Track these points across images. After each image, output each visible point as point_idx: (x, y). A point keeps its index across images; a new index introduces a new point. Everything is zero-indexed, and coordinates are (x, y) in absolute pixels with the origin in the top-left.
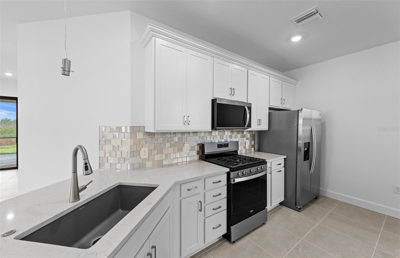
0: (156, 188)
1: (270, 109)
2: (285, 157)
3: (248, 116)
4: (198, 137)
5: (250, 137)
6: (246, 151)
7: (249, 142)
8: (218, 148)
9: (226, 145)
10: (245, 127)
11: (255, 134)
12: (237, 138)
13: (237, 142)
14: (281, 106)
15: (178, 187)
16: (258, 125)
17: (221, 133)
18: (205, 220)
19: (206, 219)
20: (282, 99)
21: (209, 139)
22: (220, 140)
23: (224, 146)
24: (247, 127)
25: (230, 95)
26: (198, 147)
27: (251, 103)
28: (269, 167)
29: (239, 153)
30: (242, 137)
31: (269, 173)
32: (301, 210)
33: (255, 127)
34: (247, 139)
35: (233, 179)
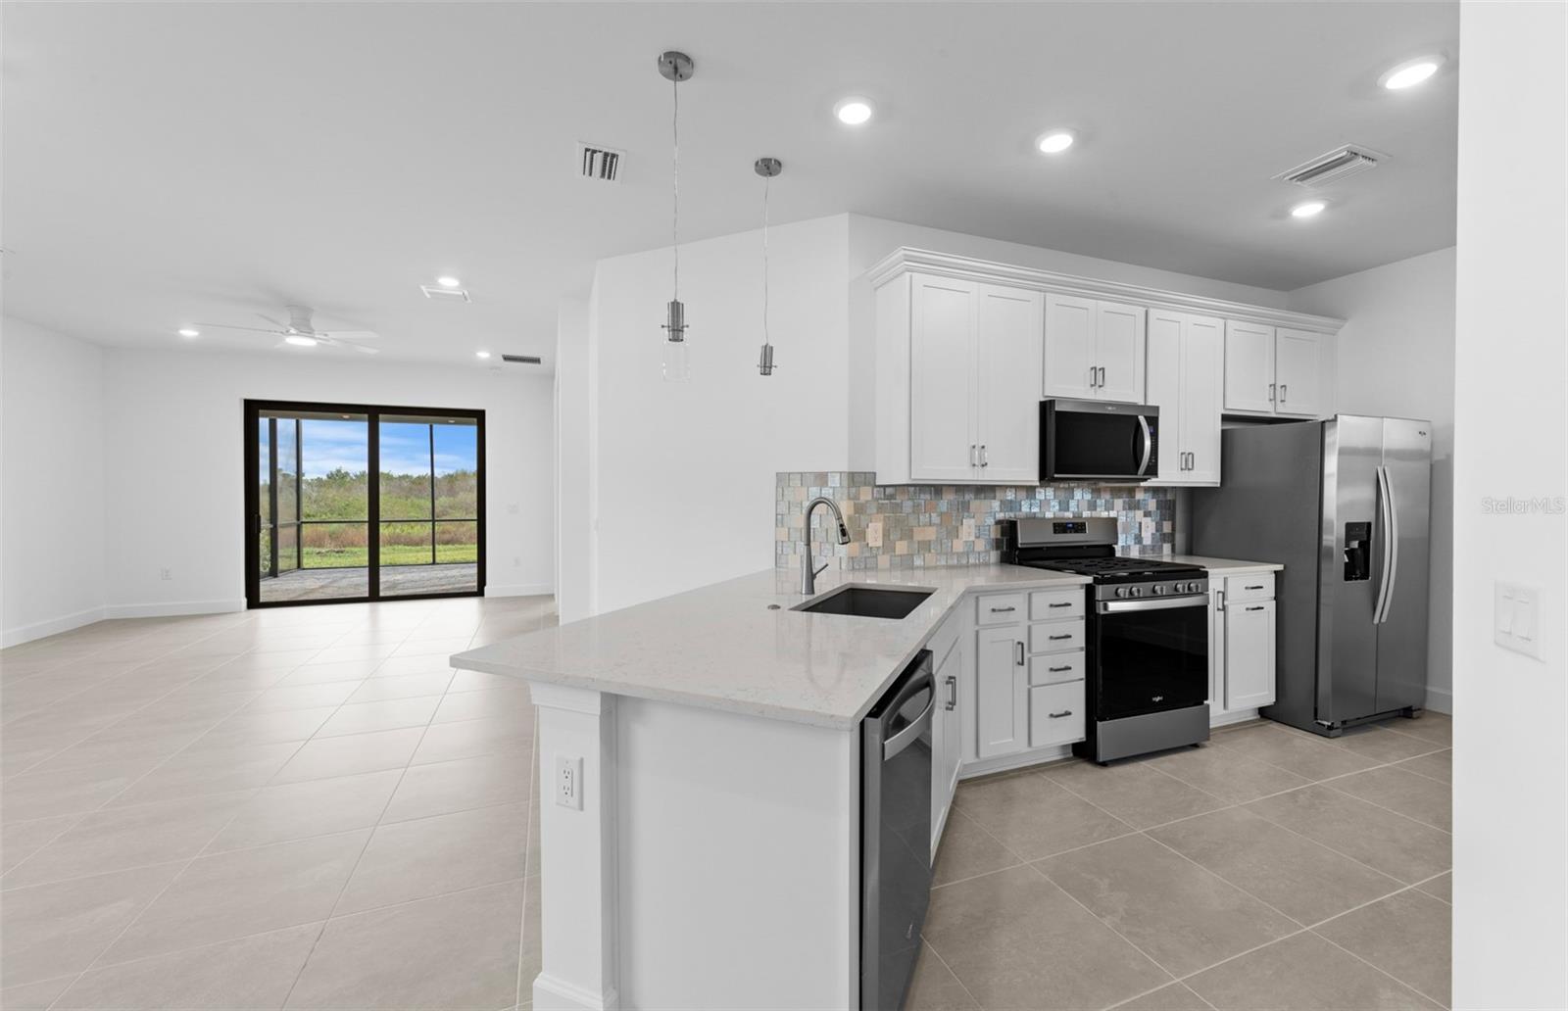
0: (930, 594)
1: (1226, 418)
2: (1280, 567)
3: (1148, 443)
4: (996, 504)
5: (1157, 509)
6: (1143, 550)
7: (1154, 524)
8: (1055, 532)
9: (1078, 527)
10: (1136, 474)
11: (1174, 502)
12: (1113, 510)
13: (1114, 521)
14: (1272, 410)
15: (972, 602)
16: (1182, 469)
17: (1062, 494)
18: (1029, 691)
19: (1033, 689)
20: (1274, 385)
21: (1028, 510)
22: (1060, 514)
23: (1073, 528)
24: (1145, 474)
25: (1092, 386)
26: (997, 529)
27: (1157, 405)
28: (1218, 592)
29: (1118, 554)
30: (1130, 509)
31: (1218, 609)
32: (1333, 732)
33: (1170, 474)
34: (1145, 516)
35: (1101, 603)
